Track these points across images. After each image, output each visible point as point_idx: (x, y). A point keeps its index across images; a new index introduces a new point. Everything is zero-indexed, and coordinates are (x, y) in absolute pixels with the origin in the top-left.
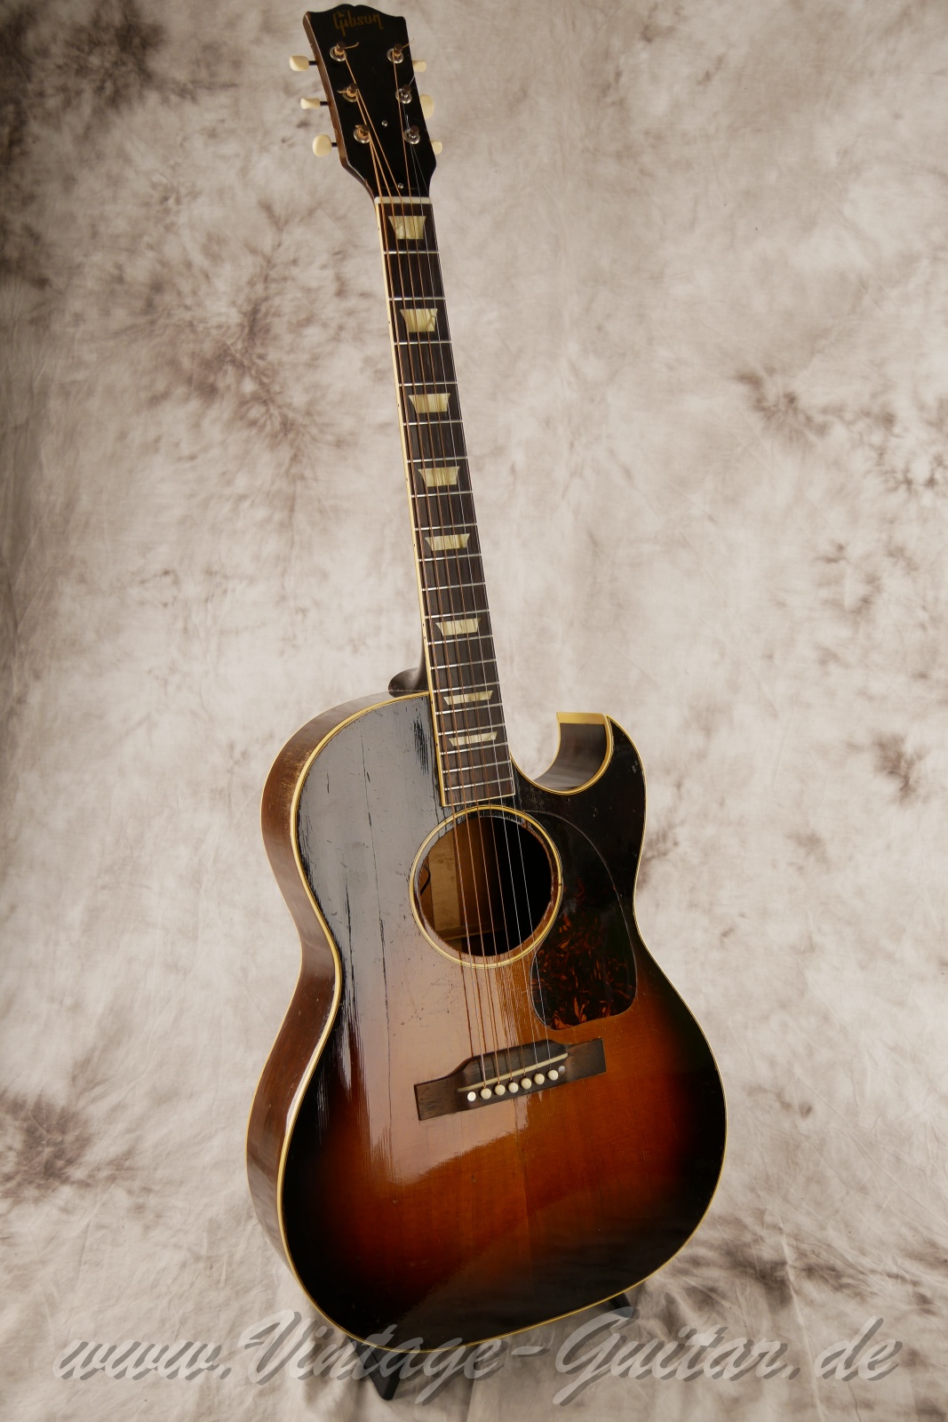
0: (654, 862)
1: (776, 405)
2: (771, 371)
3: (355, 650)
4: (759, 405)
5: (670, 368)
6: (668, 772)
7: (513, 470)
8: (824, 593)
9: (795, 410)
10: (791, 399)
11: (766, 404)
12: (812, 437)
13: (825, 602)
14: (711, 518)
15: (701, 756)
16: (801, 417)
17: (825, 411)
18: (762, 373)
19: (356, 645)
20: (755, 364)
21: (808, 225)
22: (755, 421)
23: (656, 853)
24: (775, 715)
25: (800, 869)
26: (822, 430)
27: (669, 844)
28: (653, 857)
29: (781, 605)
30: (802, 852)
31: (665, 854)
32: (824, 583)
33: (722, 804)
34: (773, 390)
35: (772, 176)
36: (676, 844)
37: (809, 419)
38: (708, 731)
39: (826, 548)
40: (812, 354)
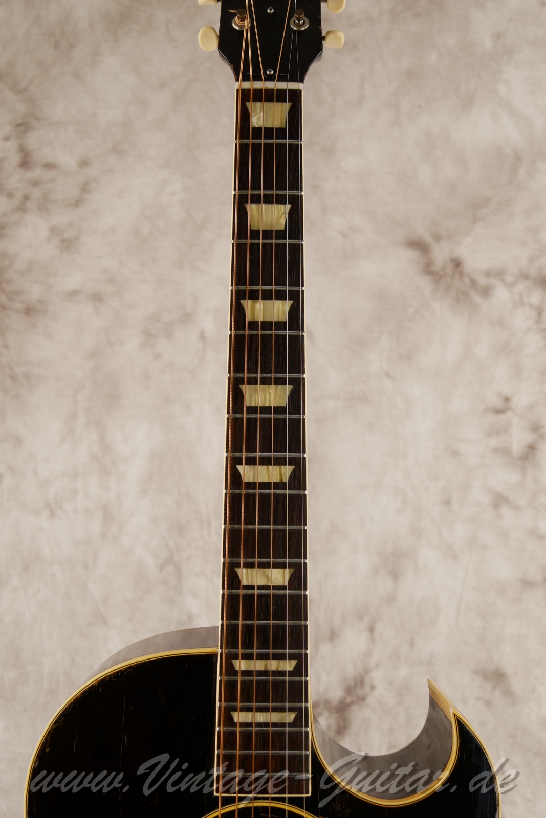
0: (354, 708)
1: (444, 269)
2: (437, 238)
3: (52, 515)
4: (428, 269)
5: (344, 235)
6: (361, 617)
7: (202, 336)
8: (494, 442)
9: (461, 274)
10: (457, 263)
11: (434, 268)
12: (477, 298)
13: (496, 450)
14: (388, 375)
15: (391, 599)
16: (467, 280)
17: (488, 274)
18: (429, 239)
19: (52, 509)
20: (423, 231)
21: (467, 103)
22: (425, 284)
23: (355, 699)
24: (455, 557)
25: (488, 703)
26: (486, 292)
27: (367, 689)
28: (352, 703)
29: (455, 453)
30: (488, 686)
31: (363, 699)
32: (494, 432)
33: (412, 644)
34: (441, 255)
35: (432, 58)
36: (373, 688)
37: (474, 282)
38: (395, 575)
39: (494, 400)
40: (475, 220)
